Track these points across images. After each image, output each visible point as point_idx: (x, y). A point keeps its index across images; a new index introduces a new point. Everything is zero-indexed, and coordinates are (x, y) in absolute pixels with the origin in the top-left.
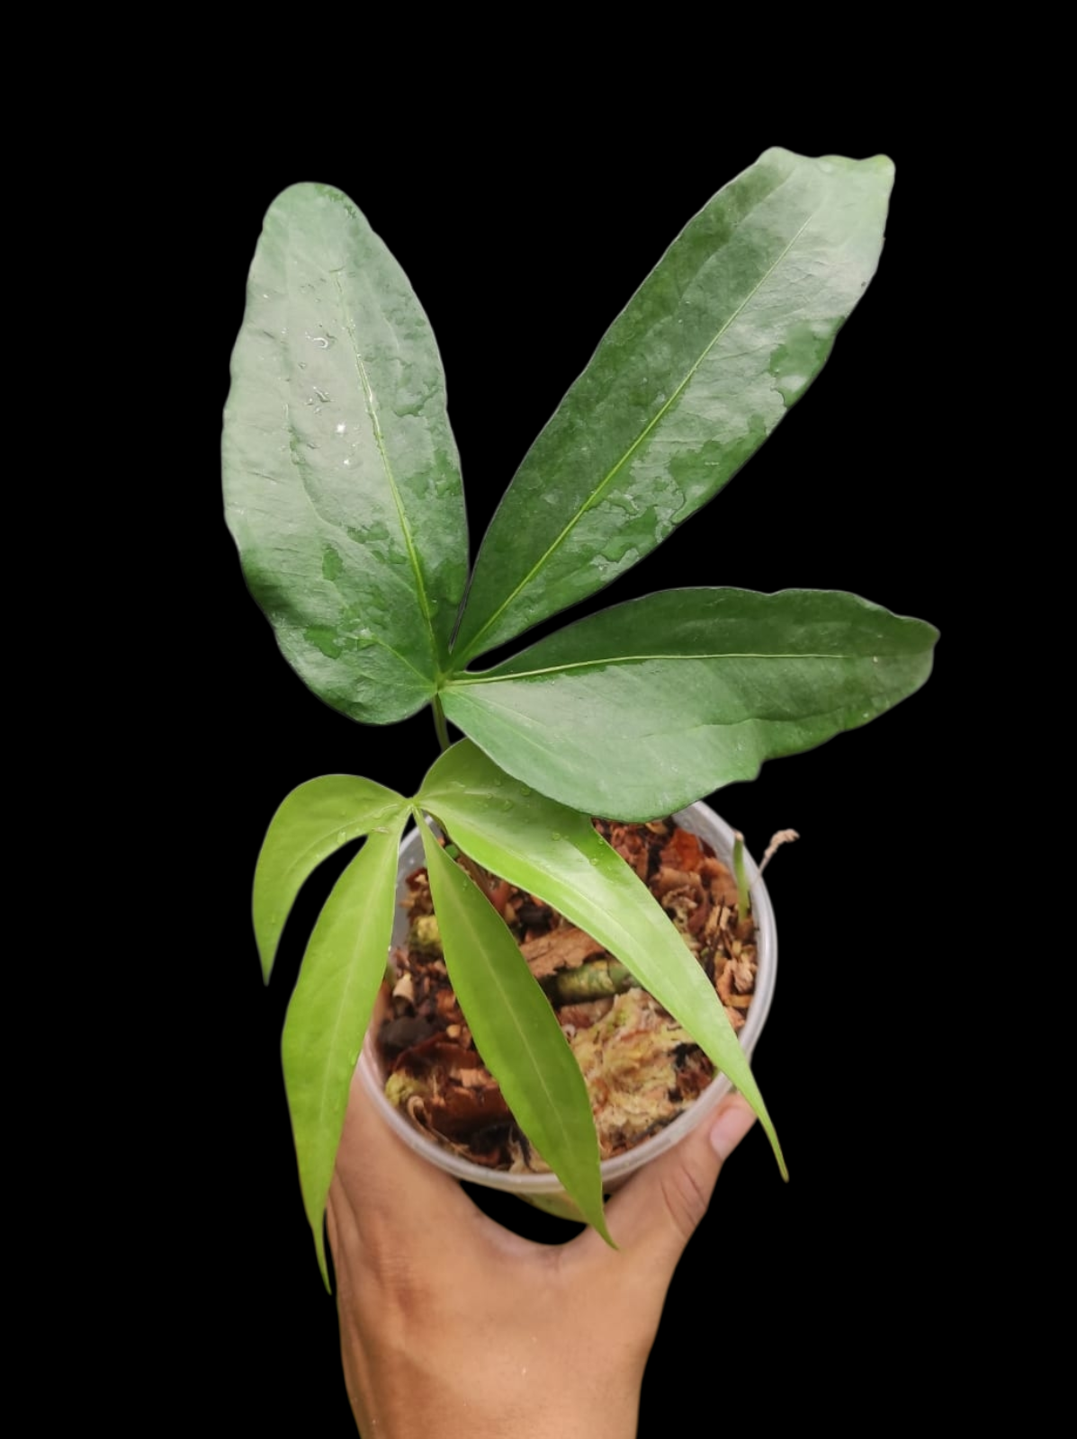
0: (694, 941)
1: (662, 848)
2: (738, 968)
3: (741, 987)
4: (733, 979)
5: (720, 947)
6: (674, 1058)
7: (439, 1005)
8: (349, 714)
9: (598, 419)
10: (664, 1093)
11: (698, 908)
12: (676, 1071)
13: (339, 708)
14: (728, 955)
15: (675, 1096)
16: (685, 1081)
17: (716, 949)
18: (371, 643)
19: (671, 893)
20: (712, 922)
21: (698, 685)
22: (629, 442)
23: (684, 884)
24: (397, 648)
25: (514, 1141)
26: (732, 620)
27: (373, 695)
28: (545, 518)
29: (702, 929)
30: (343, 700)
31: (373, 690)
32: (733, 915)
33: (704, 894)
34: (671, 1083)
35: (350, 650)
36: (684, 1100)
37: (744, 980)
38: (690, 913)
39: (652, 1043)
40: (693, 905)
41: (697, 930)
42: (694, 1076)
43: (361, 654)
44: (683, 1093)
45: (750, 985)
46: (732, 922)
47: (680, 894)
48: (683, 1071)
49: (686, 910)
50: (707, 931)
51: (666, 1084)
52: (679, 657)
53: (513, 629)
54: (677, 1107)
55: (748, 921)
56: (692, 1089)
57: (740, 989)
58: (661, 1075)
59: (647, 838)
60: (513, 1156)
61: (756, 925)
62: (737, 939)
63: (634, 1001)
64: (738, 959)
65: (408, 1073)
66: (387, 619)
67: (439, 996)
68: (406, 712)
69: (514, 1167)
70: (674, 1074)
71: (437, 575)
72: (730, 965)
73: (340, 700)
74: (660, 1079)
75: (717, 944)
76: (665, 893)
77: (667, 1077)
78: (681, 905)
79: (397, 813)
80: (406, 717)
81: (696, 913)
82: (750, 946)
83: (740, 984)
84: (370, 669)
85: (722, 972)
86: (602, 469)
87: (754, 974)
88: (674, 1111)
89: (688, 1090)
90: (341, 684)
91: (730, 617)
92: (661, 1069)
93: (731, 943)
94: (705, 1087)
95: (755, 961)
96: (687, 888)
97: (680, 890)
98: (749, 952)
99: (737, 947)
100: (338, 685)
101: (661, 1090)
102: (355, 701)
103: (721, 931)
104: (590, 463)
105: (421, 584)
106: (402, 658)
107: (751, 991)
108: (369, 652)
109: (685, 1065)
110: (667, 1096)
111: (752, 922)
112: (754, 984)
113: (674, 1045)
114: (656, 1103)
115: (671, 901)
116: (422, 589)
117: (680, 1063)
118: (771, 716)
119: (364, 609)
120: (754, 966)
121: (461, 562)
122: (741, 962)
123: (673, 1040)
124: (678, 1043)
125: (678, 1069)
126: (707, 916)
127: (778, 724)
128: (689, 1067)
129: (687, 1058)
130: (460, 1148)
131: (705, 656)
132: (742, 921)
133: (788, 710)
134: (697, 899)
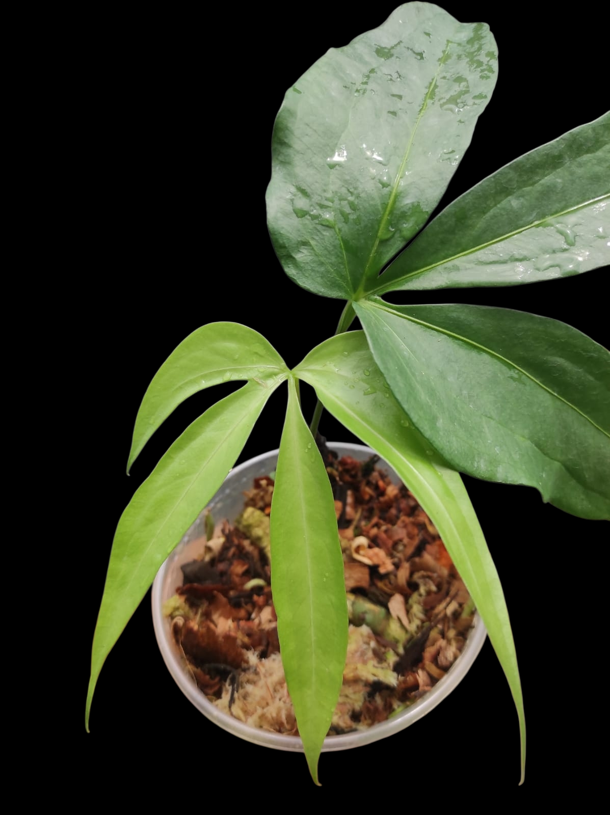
0: (422, 613)
1: (429, 543)
2: (446, 649)
3: (441, 661)
4: (438, 653)
5: (440, 626)
6: (368, 689)
7: (232, 568)
8: (283, 262)
9: (580, 165)
10: (349, 711)
11: (436, 593)
12: (365, 699)
13: (279, 253)
14: (443, 635)
15: (356, 717)
16: (368, 709)
17: (436, 626)
18: (330, 225)
19: (422, 573)
20: (441, 607)
21: (540, 410)
22: (593, 195)
23: (433, 571)
24: (346, 242)
25: (229, 685)
26: (591, 378)
27: (308, 261)
28: (501, 215)
29: (433, 608)
30: (285, 247)
31: (311, 258)
32: (459, 610)
33: (445, 586)
34: (358, 706)
35: (312, 220)
36: (361, 724)
37: (446, 659)
38: (429, 593)
39: (356, 669)
40: (434, 588)
41: (428, 608)
42: (376, 710)
43: (319, 227)
44: (362, 718)
45: (448, 663)
46: (456, 615)
47: (429, 577)
48: (370, 702)
49: (427, 589)
50: (436, 611)
51: (353, 704)
52: (538, 382)
53: (433, 283)
54: (354, 725)
55: (468, 618)
56: (370, 718)
57: (439, 662)
58: (352, 696)
59: (423, 532)
60: (224, 695)
61: (473, 624)
62: (454, 628)
63: (362, 635)
64: (449, 642)
65: (187, 600)
66: (351, 217)
67: (235, 563)
68: (323, 290)
69: (219, 702)
70: (362, 699)
71: (405, 209)
72: (442, 643)
73: (283, 247)
74: (351, 699)
75: (438, 622)
76: (418, 571)
77: (356, 701)
78: (425, 585)
79: (276, 374)
80: (320, 294)
81: (433, 596)
82: (461, 638)
83: (442, 660)
84: (318, 242)
85: (433, 644)
86: (564, 203)
87: (455, 658)
88: (351, 727)
89: (367, 717)
90: (291, 236)
91: (591, 373)
92: (355, 693)
93: (449, 628)
94: (379, 721)
95: (460, 649)
96: (435, 575)
97: (429, 574)
98: (458, 641)
99: (452, 633)
100: (289, 235)
101: (348, 707)
102: (294, 255)
103: (446, 615)
104: (558, 193)
105: (389, 209)
106: (344, 251)
107: (446, 669)
108: (324, 230)
109: (373, 698)
110: (350, 713)
111: (472, 621)
112: (451, 664)
113: (372, 678)
114: (340, 714)
115: (420, 578)
116: (387, 213)
117: (371, 696)
118: (572, 472)
119: (340, 200)
120: (458, 652)
121: (427, 210)
122: (450, 644)
123: (374, 675)
124: (376, 678)
125: (367, 699)
126: (440, 602)
127: (573, 482)
128: (376, 702)
129: (377, 694)
130: (190, 667)
131: (556, 394)
132: (465, 615)
133: (587, 476)
134: (439, 586)
